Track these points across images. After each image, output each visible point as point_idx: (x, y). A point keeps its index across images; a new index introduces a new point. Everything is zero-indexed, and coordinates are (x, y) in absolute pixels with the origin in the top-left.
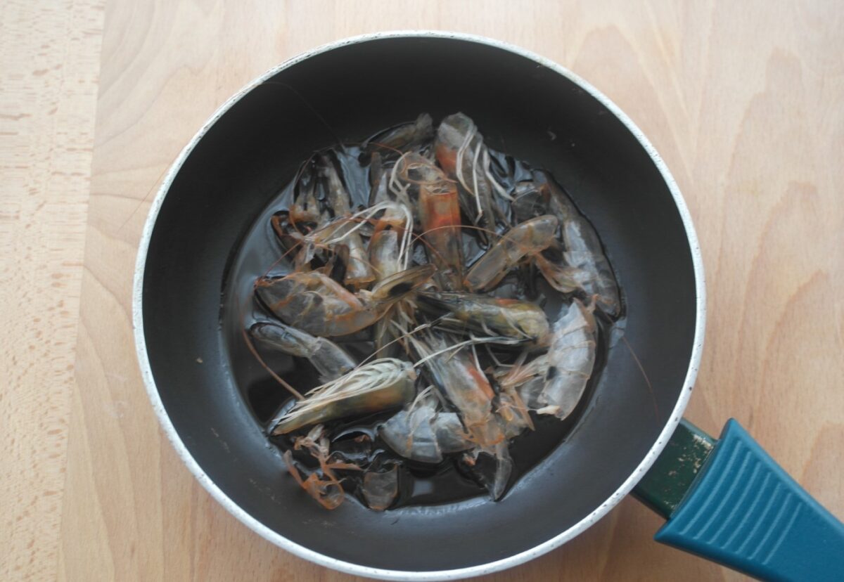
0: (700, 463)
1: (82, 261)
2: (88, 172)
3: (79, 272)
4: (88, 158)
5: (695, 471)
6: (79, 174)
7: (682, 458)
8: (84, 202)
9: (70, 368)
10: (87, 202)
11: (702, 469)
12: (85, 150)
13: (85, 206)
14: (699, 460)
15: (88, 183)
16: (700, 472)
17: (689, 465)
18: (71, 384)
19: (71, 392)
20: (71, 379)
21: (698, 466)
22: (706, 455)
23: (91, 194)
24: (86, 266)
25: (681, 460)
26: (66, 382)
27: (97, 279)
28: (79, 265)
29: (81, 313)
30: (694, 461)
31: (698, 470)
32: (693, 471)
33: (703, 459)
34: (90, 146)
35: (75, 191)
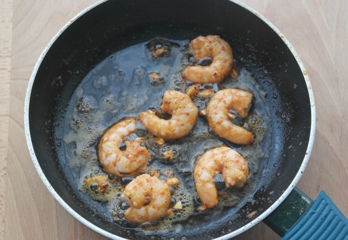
0: (303, 210)
1: (8, 113)
2: (9, 68)
3: (7, 120)
4: (9, 60)
5: (300, 214)
6: (4, 69)
7: (295, 207)
8: (8, 83)
9: (5, 168)
10: (10, 83)
11: (304, 213)
12: (7, 56)
13: (9, 85)
14: (303, 208)
15: (10, 74)
16: (303, 215)
17: (298, 210)
18: (6, 177)
19: (6, 181)
20: (6, 174)
21: (302, 211)
22: (307, 207)
23: (11, 79)
24: (11, 116)
25: (293, 207)
26: (3, 176)
27: (17, 122)
28: (7, 115)
29: (9, 140)
30: (300, 209)
31: (302, 214)
32: (299, 213)
33: (305, 208)
34: (10, 54)
35: (3, 78)
